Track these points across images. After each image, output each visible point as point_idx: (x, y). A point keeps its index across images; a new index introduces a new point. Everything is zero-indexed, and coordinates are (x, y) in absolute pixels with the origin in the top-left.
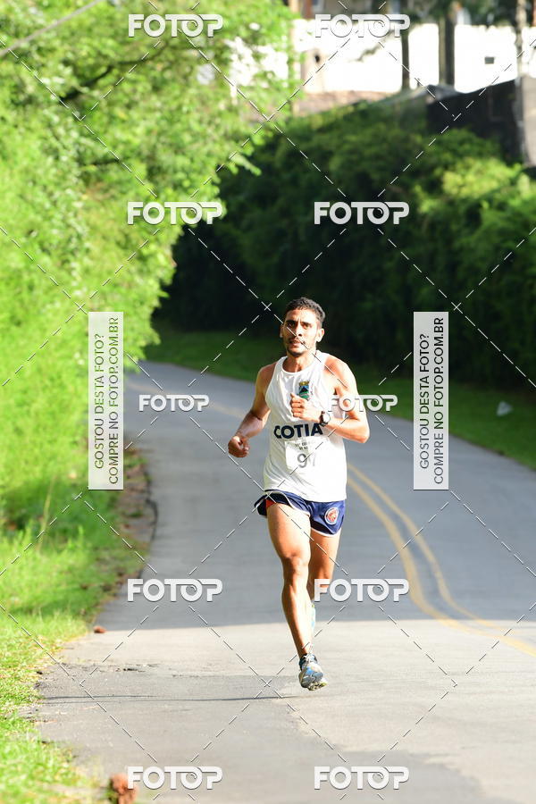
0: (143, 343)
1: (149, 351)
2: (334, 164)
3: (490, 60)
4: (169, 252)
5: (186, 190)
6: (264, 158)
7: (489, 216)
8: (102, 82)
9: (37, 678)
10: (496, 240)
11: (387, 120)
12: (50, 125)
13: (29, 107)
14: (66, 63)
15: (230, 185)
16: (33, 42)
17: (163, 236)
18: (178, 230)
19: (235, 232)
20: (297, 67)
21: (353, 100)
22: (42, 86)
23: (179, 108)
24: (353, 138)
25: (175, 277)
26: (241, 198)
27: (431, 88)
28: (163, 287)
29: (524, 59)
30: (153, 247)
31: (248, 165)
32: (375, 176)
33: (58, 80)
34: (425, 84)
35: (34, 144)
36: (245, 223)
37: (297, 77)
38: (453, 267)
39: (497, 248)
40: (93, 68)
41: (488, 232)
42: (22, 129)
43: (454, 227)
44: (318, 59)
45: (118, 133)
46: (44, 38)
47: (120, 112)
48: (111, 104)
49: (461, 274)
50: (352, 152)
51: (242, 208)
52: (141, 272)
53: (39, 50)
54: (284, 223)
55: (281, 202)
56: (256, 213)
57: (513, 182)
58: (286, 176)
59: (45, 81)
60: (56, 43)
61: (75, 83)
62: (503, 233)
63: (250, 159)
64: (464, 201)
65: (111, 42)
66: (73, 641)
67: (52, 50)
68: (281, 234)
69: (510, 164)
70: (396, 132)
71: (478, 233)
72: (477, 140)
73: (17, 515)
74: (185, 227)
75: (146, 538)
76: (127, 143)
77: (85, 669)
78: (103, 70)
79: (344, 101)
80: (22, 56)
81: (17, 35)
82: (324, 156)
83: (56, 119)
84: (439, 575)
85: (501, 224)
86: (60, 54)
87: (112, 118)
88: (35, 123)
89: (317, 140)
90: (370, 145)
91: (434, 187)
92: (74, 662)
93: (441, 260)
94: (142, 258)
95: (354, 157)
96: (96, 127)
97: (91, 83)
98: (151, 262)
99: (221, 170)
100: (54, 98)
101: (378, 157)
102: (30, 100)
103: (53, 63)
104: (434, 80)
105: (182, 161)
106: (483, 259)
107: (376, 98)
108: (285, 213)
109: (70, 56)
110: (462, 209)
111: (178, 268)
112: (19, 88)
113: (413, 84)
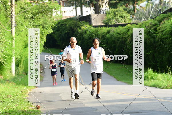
0: (42, 50)
1: (43, 51)
2: (67, 26)
3: (87, 12)
4: (45, 38)
5: (47, 29)
6: (58, 25)
7: (88, 32)
8: (36, 15)
9: (28, 94)
10: (88, 35)
11: (74, 20)
12: (29, 21)
13: (26, 19)
14: (31, 13)
15: (53, 29)
16: (27, 10)
17: (44, 36)
18: (46, 35)
19: (54, 35)
20: (62, 13)
21: (69, 17)
22: (28, 16)
23: (46, 19)
24: (69, 22)
25: (46, 41)
26: (55, 30)
27: (80, 16)
28: (45, 42)
29: (92, 11)
30: (43, 37)
31: (55, 26)
32: (73, 27)
33: (30, 15)
34: (79, 15)
35: (27, 24)
36: (55, 34)
37: (62, 14)
38: (83, 39)
39: (89, 36)
40: (35, 14)
41: (87, 34)
42: (25, 22)
43: (83, 34)
44: (65, 12)
45: (38, 22)
46: (28, 10)
47: (38, 19)
48: (37, 18)
49: (84, 40)
50: (69, 24)
51: (55, 32)
52: (42, 41)
53: (28, 11)
54: (61, 34)
55: (60, 31)
56: (57, 32)
57: (90, 28)
58: (61, 27)
59: (28, 15)
60: (30, 11)
61: (32, 16)
62: (89, 34)
63: (56, 25)
64: (84, 30)
65: (37, 10)
66: (33, 89)
67: (29, 11)
68: (60, 35)
69: (90, 25)
70: (75, 21)
71: (86, 35)
72: (86, 22)
73: (26, 73)
74: (47, 34)
75: (43, 76)
76: (39, 23)
77: (35, 92)
78: (36, 14)
79: (68, 18)
80: (25, 12)
81: (25, 10)
82: (66, 25)
83: (30, 20)
84: (82, 79)
85: (89, 33)
86: (30, 12)
87: (37, 20)
88: (27, 21)
89: (65, 23)
90: (72, 23)
91: (80, 28)
92: (33, 92)
93: (81, 38)
94: (42, 39)
95: (70, 25)
96: (35, 21)
97: (35, 16)
98: (43, 39)
99: (52, 27)
100: (30, 18)
101: (73, 25)
102: (27, 18)
103: (29, 13)
104: (80, 14)
105: (47, 26)
106: (87, 38)
107: (72, 17)
108: (61, 32)
109: (32, 12)
110: (84, 31)
111: (47, 40)
112: (25, 17)
113: (77, 15)
